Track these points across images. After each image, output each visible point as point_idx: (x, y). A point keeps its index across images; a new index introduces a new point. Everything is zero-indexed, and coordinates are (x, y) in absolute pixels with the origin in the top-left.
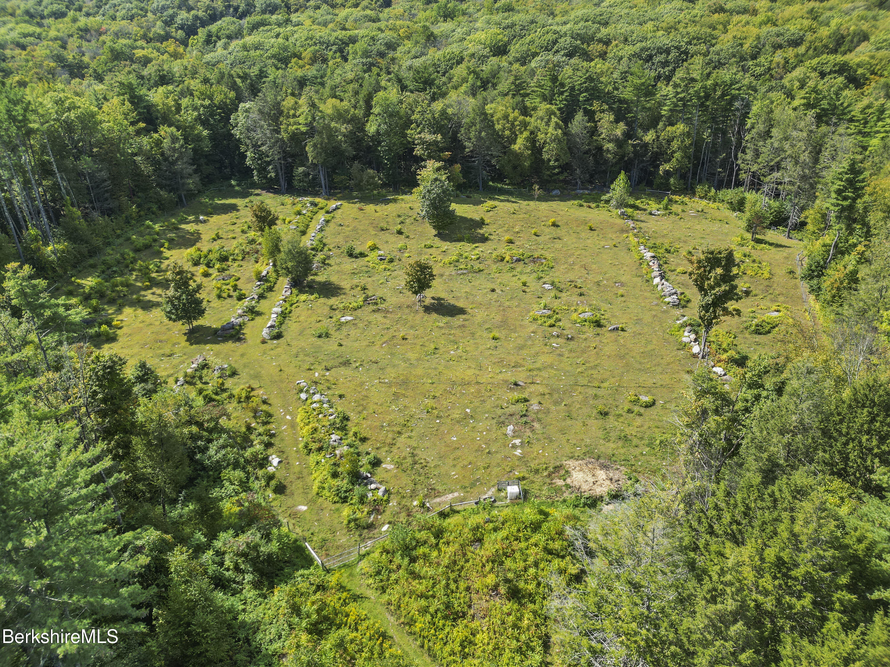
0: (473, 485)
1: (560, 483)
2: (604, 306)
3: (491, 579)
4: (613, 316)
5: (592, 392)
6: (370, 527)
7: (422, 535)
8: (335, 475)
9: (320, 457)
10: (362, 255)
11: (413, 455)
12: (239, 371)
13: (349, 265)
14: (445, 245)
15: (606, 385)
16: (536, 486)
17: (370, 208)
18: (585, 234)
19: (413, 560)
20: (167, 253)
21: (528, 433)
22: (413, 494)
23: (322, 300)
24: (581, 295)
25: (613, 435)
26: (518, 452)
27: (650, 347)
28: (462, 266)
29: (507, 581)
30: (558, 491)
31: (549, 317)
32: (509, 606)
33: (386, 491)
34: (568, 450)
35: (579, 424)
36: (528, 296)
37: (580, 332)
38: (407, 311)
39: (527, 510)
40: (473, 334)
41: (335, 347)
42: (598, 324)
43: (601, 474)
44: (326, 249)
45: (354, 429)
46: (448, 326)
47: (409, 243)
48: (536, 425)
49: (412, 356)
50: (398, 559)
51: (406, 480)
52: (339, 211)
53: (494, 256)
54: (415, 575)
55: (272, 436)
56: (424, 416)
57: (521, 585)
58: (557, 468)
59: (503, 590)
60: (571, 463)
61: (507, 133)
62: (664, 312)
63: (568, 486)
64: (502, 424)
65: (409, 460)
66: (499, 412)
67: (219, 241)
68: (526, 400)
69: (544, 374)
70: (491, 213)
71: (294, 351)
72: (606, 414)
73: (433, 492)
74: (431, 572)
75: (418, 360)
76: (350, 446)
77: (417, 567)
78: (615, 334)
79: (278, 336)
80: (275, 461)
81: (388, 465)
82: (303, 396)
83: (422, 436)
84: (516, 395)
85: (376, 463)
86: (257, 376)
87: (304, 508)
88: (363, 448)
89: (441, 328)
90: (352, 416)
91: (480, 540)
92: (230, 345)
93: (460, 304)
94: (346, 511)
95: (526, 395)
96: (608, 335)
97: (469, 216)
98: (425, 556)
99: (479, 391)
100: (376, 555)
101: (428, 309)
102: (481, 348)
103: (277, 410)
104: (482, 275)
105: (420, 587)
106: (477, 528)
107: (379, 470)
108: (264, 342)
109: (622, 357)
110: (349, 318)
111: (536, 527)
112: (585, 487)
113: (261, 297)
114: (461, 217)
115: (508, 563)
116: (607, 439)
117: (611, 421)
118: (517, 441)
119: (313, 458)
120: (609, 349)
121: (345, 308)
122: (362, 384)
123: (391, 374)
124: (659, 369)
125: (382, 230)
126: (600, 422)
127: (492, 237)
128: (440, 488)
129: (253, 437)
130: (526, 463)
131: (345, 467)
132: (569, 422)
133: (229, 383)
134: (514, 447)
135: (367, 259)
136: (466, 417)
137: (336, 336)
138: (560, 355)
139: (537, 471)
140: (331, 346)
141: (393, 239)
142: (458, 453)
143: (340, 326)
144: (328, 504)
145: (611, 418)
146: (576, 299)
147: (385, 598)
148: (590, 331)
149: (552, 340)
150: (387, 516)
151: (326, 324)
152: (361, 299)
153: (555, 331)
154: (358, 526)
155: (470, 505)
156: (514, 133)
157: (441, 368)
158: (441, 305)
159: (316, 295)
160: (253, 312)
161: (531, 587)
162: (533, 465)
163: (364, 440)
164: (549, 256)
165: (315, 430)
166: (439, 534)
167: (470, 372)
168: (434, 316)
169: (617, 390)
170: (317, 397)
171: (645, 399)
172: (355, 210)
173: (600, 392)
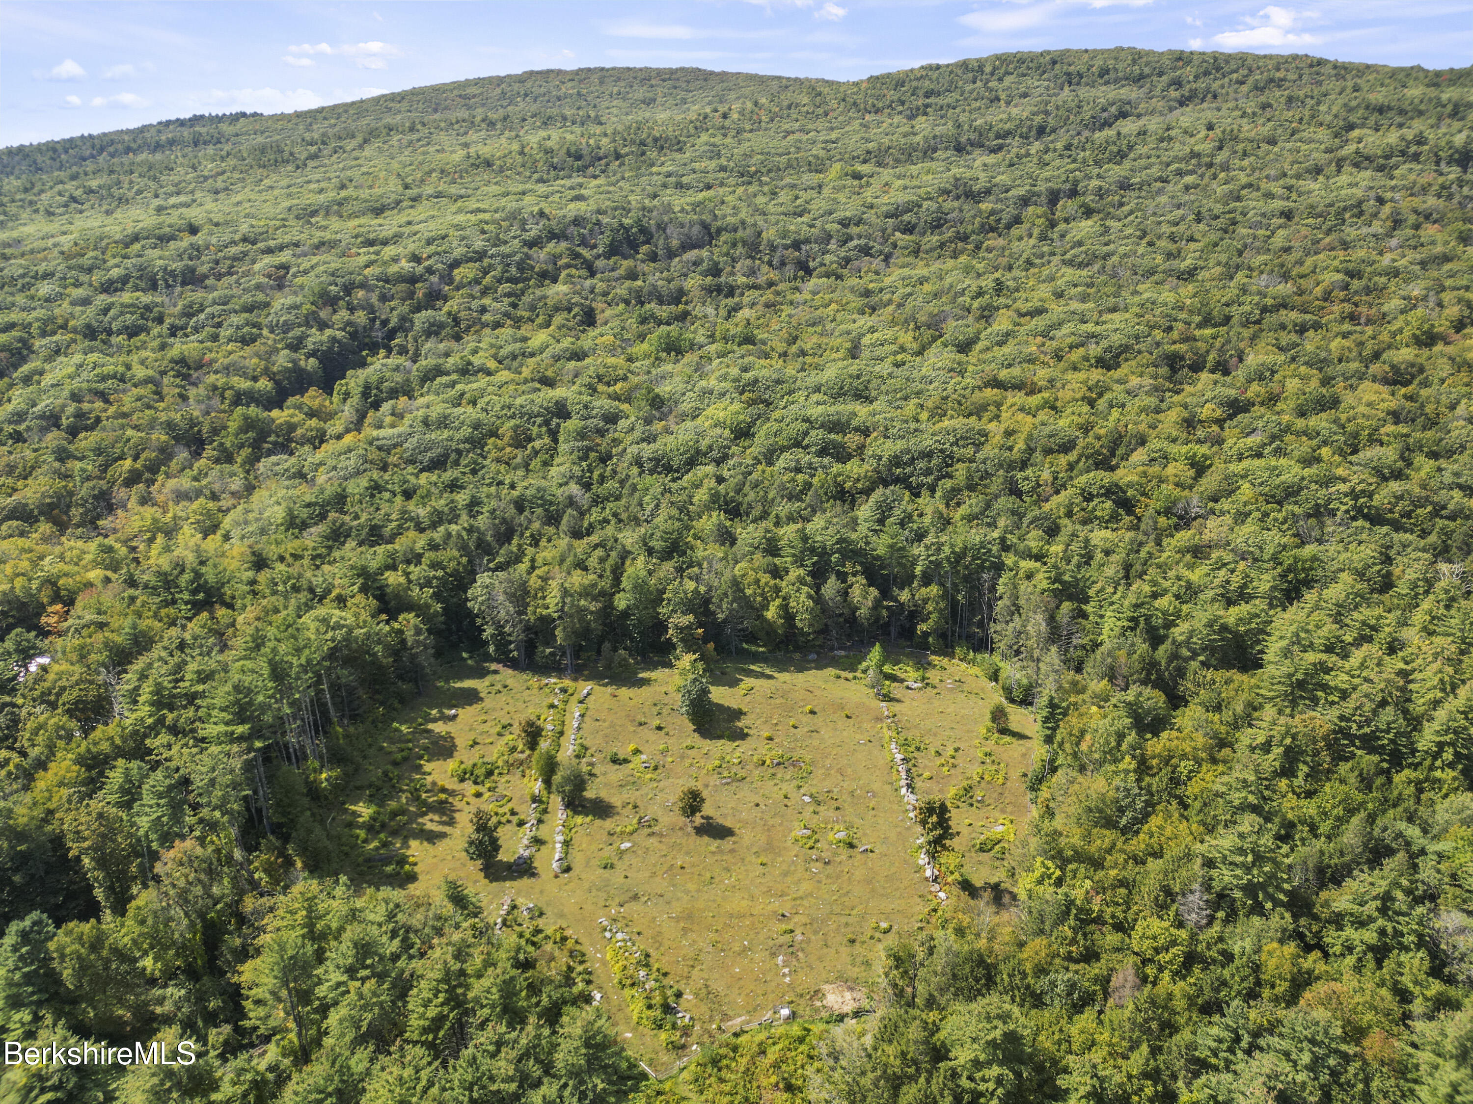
0: (755, 1010)
1: (818, 1004)
2: (858, 822)
3: (773, 1079)
4: (865, 834)
5: (844, 920)
6: (683, 1047)
7: (724, 1051)
8: (650, 1007)
9: (634, 992)
10: (626, 761)
11: (707, 986)
12: (545, 910)
13: (616, 774)
14: (707, 745)
15: (854, 912)
16: (801, 1008)
17: (624, 692)
18: (842, 723)
19: (720, 1070)
20: (428, 767)
21: (795, 963)
22: (711, 1020)
23: (598, 822)
24: (837, 809)
25: (859, 960)
26: (787, 980)
27: (893, 870)
28: (726, 774)
29: (784, 1079)
30: (817, 1010)
31: (809, 838)
32: (786, 1096)
33: (691, 1018)
34: (824, 976)
35: (833, 951)
36: (790, 810)
37: (836, 854)
38: (680, 833)
39: (795, 1028)
40: (743, 860)
41: (623, 880)
42: (851, 846)
43: (848, 995)
44: (588, 754)
45: (656, 966)
46: (719, 849)
47: (671, 741)
48: (800, 954)
49: (691, 886)
50: (709, 1070)
51: (704, 1008)
52: (592, 698)
53: (755, 759)
54: (722, 1080)
55: (590, 973)
56: (710, 949)
57: (793, 1081)
58: (817, 992)
59: (781, 1086)
60: (826, 987)
61: (759, 599)
62: (909, 828)
63: (824, 1007)
64: (774, 955)
65: (704, 991)
66: (771, 943)
67: (477, 747)
68: (792, 931)
69: (805, 902)
70: (748, 698)
71: (586, 885)
72: (853, 941)
73: (726, 1017)
74: (733, 1077)
75: (698, 891)
76: (656, 981)
77: (723, 1073)
78: (864, 856)
79: (568, 870)
80: (598, 996)
81: (688, 996)
82: (608, 935)
83: (711, 969)
84: (784, 927)
85: (679, 995)
86: (561, 915)
87: (629, 1035)
88: (666, 981)
89: (713, 853)
90: (651, 951)
91: (764, 1053)
92: (525, 882)
93: (728, 823)
94: (663, 1036)
95: (790, 927)
96: (859, 856)
97: (726, 703)
98: (727, 1066)
99: (753, 924)
100: (692, 1067)
101: (700, 831)
102: (751, 875)
103: (589, 950)
104: (745, 786)
105: (727, 1088)
106: (760, 1044)
107: (682, 1000)
108: (556, 877)
109: (869, 882)
110: (628, 845)
111: (801, 1040)
112: (836, 1007)
113: (540, 821)
114: (717, 705)
115: (784, 1067)
116: (853, 965)
117: (858, 948)
118: (786, 970)
119: (628, 992)
120: (859, 874)
121: (622, 833)
122: (654, 918)
123: (677, 908)
124: (898, 894)
125: (641, 724)
126: (849, 949)
127: (751, 732)
128: (730, 1013)
129: (574, 975)
130: (793, 989)
131: (657, 999)
132: (825, 950)
133: (541, 923)
134: (784, 975)
135: (631, 766)
136: (745, 949)
137: (619, 865)
138: (819, 882)
139: (801, 996)
140: (616, 877)
141: (653, 736)
142: (742, 982)
143: (621, 853)
144: (646, 1031)
145: (857, 944)
146: (832, 814)
147: (703, 1098)
148: (845, 852)
149: (812, 864)
150: (693, 1038)
151: (608, 852)
152: (635, 821)
153: (814, 854)
154: (674, 1047)
155: (754, 1025)
156: (766, 598)
157: (719, 900)
158: (710, 825)
159: (590, 817)
160: (538, 842)
161: (800, 1082)
162: (799, 990)
163: (665, 974)
164: (808, 758)
165: (625, 968)
166: (735, 1049)
167: (744, 903)
168: (706, 839)
169: (863, 917)
170: (620, 936)
171: (884, 925)
172: (608, 696)
173: (850, 920)
